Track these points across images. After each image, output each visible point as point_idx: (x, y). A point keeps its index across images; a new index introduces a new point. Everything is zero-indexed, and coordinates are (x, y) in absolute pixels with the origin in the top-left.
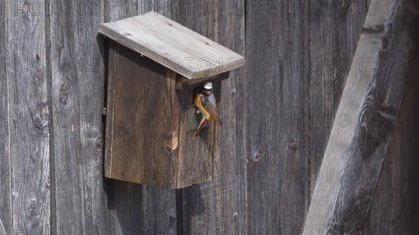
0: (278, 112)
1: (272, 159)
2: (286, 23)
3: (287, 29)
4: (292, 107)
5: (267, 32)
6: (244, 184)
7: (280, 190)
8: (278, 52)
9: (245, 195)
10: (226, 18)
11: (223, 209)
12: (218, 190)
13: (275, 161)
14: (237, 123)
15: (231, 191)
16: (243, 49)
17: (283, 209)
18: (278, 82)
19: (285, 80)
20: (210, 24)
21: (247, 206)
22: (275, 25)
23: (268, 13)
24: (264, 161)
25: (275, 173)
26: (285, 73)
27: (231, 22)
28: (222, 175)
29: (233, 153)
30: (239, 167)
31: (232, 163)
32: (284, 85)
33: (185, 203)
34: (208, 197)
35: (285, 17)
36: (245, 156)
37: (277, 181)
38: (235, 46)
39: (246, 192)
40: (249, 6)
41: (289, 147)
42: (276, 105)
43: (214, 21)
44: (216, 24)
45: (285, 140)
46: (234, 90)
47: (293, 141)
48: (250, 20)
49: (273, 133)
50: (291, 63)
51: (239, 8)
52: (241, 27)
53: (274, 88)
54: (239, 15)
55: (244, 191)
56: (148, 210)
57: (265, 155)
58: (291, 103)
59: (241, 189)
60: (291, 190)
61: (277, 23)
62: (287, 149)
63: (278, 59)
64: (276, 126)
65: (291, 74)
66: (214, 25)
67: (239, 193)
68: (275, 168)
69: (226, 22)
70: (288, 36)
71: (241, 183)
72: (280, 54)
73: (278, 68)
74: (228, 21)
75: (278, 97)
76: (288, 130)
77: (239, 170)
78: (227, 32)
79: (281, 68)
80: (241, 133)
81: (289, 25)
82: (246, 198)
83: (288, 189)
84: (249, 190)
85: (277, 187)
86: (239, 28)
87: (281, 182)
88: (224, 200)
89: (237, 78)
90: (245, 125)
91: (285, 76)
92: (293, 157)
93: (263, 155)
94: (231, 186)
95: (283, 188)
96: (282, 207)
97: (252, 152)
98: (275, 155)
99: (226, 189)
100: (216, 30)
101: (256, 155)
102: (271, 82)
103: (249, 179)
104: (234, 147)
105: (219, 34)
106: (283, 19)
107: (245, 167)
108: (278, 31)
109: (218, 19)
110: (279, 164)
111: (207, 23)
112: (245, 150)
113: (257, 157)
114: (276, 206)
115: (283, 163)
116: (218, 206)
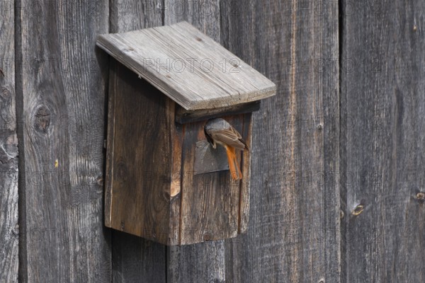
0: (394, 154)
1: (384, 214)
2: (409, 43)
3: (410, 50)
4: (416, 148)
5: (378, 53)
6: (335, 243)
7: (396, 252)
8: (394, 79)
9: (336, 256)
10: (310, 33)
11: (301, 273)
12: (294, 249)
13: (388, 215)
14: (325, 167)
15: (315, 250)
16: (335, 73)
17: (401, 277)
18: (395, 117)
19: (406, 114)
20: (283, 39)
21: (340, 271)
22: (391, 45)
23: (380, 28)
24: (369, 215)
25: (388, 231)
26: (406, 105)
27: (317, 39)
28: (302, 229)
29: (318, 203)
30: (328, 221)
31: (317, 216)
32: (404, 120)
33: (236, 262)
34: (277, 257)
35: (407, 35)
36: (337, 208)
37: (391, 240)
38: (324, 69)
39: (339, 253)
40: (347, 20)
41: (412, 199)
42: (390, 145)
43: (290, 36)
44: (294, 41)
45: (405, 189)
46: (322, 124)
47: (418, 191)
48: (347, 37)
49: (386, 180)
50: (415, 93)
51: (330, 21)
52: (333, 45)
53: (389, 124)
54: (330, 31)
55: (336, 252)
56: (179, 269)
57: (372, 208)
58: (416, 143)
59: (331, 249)
60: (414, 253)
61: (394, 42)
62: (408, 200)
63: (394, 87)
64: (391, 171)
65: (416, 106)
66: (289, 41)
67: (328, 253)
68: (389, 224)
69: (309, 38)
70: (411, 59)
71: (330, 241)
72: (398, 81)
73: (394, 99)
74: (313, 36)
75: (395, 136)
76: (410, 178)
77: (327, 224)
78: (310, 52)
79: (400, 99)
80: (332, 179)
81: (413, 45)
82: (339, 261)
83: (410, 251)
84: (344, 250)
85: (391, 248)
86: (330, 47)
87: (397, 243)
88: (302, 262)
89: (327, 109)
90: (338, 168)
91: (406, 110)
92: (417, 211)
93: (367, 208)
94: (315, 244)
95: (400, 251)
96: (398, 274)
97: (349, 202)
98: (389, 208)
99: (307, 248)
100: (293, 48)
101: (355, 206)
102: (383, 115)
103: (344, 237)
104: (321, 195)
105: (297, 52)
106: (403, 36)
107: (338, 221)
108: (396, 52)
109: (297, 34)
110: (395, 219)
111: (278, 39)
112: (338, 200)
113: (357, 209)
114: (389, 272)
115: (401, 219)
116: (294, 269)
